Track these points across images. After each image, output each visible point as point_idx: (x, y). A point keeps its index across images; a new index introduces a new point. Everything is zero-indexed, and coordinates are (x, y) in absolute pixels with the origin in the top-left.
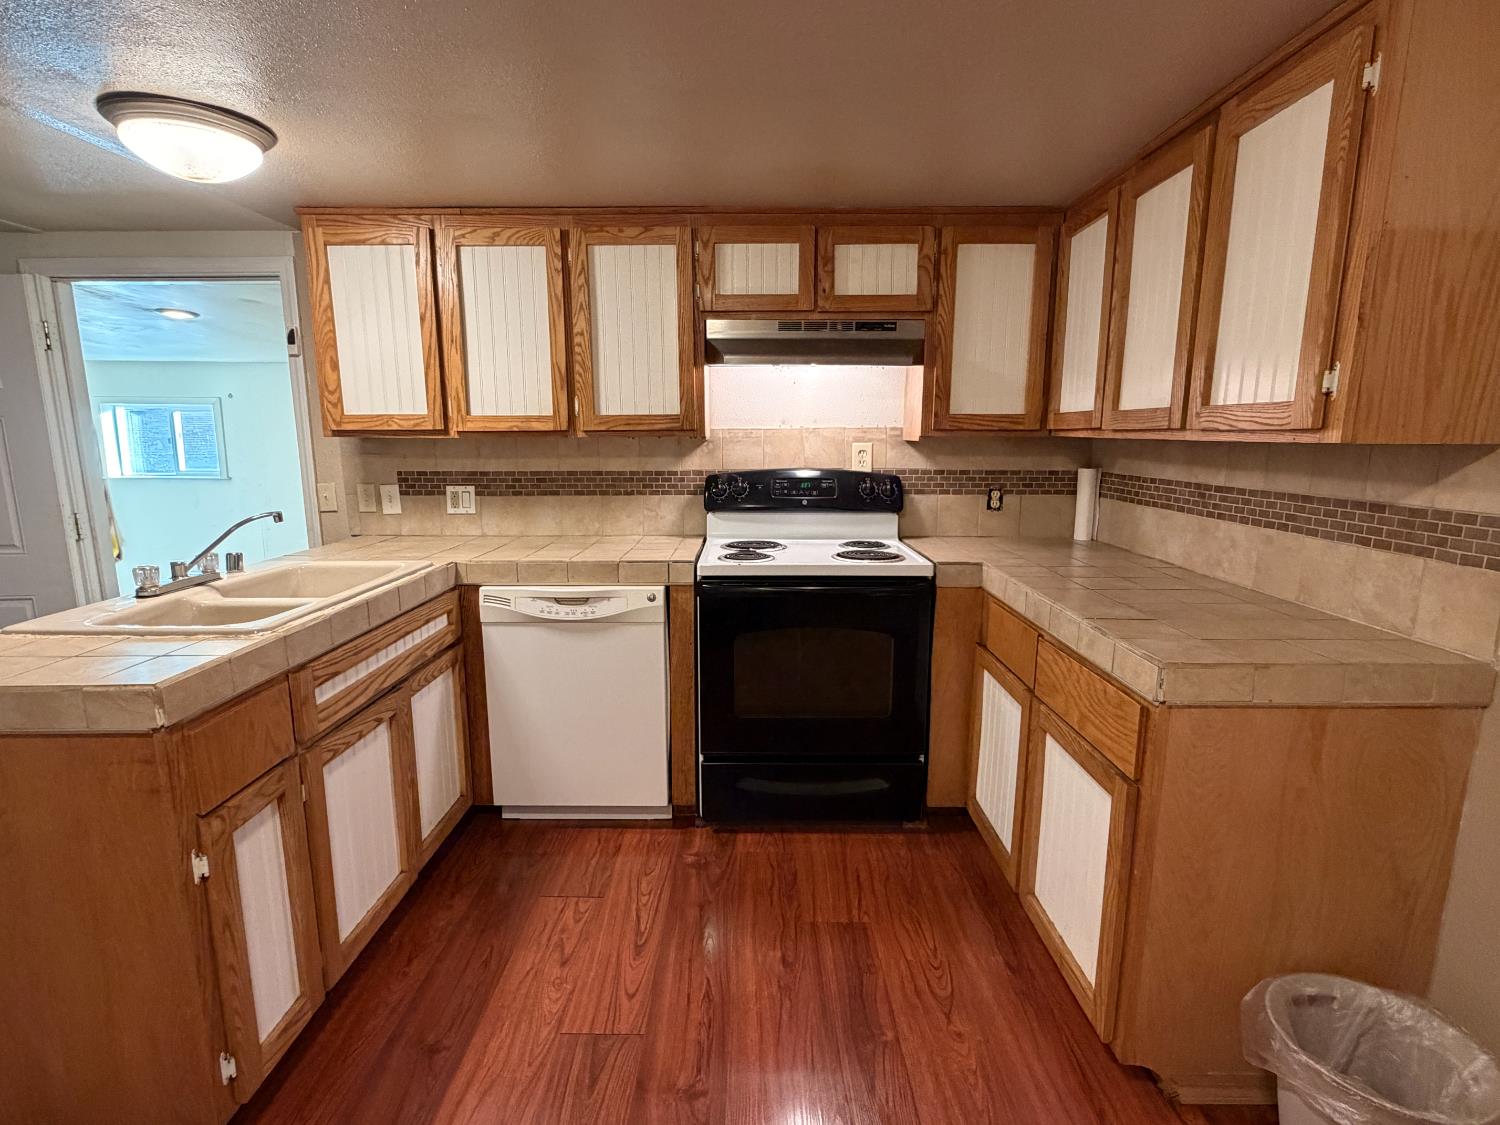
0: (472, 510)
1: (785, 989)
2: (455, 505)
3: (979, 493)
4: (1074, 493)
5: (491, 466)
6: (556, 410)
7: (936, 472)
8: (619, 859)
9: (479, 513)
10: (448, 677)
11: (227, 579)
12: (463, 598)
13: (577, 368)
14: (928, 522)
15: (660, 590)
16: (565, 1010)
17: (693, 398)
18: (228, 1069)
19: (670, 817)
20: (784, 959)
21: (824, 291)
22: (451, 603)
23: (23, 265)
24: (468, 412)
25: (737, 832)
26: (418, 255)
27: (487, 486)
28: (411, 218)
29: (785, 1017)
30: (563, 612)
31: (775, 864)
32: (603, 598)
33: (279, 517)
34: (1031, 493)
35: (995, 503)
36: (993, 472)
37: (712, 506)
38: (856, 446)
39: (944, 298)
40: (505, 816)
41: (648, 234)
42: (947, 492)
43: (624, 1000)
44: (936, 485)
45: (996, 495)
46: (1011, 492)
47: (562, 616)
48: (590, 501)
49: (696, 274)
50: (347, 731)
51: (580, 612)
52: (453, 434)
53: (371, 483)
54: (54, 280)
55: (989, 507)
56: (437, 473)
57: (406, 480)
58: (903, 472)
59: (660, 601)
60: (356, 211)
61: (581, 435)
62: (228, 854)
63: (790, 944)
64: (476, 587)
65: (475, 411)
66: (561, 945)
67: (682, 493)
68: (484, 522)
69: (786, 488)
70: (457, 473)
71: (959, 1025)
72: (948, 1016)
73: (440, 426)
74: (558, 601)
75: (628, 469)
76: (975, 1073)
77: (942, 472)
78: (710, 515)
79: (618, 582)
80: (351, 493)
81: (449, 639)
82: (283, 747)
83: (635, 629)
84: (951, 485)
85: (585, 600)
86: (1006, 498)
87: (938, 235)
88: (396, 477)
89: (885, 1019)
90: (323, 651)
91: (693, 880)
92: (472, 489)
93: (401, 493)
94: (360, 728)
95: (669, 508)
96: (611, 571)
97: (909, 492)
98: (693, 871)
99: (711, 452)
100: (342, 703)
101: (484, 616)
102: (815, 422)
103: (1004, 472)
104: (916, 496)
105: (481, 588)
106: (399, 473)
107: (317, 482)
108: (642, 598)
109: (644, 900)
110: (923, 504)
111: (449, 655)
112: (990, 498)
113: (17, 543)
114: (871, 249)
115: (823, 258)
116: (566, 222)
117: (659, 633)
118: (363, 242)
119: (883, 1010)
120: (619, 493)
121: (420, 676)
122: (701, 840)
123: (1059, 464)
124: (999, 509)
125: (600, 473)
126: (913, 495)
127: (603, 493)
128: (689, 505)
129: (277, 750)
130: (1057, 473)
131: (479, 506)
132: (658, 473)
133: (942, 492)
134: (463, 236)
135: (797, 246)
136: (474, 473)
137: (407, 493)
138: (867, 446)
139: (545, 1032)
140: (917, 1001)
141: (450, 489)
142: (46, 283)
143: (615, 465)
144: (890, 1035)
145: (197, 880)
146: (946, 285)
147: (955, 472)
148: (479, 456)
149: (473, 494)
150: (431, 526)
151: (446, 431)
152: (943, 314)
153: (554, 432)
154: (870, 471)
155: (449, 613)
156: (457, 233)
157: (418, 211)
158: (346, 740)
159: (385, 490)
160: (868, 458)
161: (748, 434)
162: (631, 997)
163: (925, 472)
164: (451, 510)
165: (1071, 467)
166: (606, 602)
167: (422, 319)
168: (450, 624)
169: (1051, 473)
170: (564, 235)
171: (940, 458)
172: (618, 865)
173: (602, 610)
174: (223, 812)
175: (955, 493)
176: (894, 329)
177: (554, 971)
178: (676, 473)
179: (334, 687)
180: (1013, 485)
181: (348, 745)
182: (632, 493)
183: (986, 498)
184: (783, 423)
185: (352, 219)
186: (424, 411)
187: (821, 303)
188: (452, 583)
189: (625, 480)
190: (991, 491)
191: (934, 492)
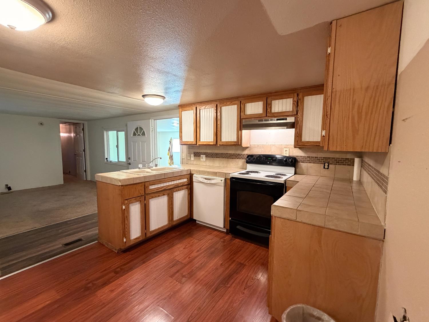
0: (205, 160)
1: (217, 269)
2: (202, 159)
3: (321, 163)
4: (354, 165)
5: (209, 151)
6: (214, 140)
7: (307, 157)
8: (209, 236)
9: (206, 161)
10: (186, 191)
11: (154, 168)
12: (191, 176)
13: (218, 132)
14: (305, 171)
15: (223, 179)
16: (177, 255)
17: (239, 138)
18: (125, 240)
19: (226, 231)
20: (222, 264)
21: (268, 112)
22: (188, 176)
23: (151, 118)
24: (200, 141)
25: (236, 238)
26: (194, 112)
27: (208, 155)
28: (194, 105)
29: (211, 273)
30: (206, 181)
31: (238, 247)
32: (213, 179)
33: (161, 158)
34: (339, 164)
35: (326, 167)
36: (326, 158)
37: (248, 162)
38: (285, 149)
39: (300, 111)
40: (197, 222)
41: (231, 103)
42: (311, 163)
43: (188, 258)
44: (307, 161)
45: (327, 164)
46: (332, 164)
47: (205, 182)
48: (225, 160)
49: (241, 110)
50: (156, 194)
51: (209, 182)
52: (198, 145)
53: (190, 153)
54: (154, 120)
55: (324, 168)
56: (200, 152)
57: (195, 154)
58: (298, 156)
59: (223, 181)
60: (186, 105)
61: (219, 145)
62: (128, 207)
63: (226, 262)
64: (193, 174)
65: (201, 140)
66: (186, 246)
67: (243, 159)
68: (207, 162)
69: (264, 159)
70: (203, 153)
71: (245, 291)
72: (245, 289)
73: (195, 143)
74: (206, 179)
75: (233, 153)
76: (239, 301)
77: (309, 157)
78: (248, 164)
79: (216, 176)
80: (187, 156)
81: (186, 183)
82: (142, 193)
83: (218, 186)
84: (312, 161)
85: (210, 179)
86: (330, 166)
87: (298, 95)
88: (193, 153)
89: (230, 283)
90: (152, 180)
91: (219, 244)
92: (205, 156)
93: (194, 156)
94: (159, 194)
95: (241, 162)
96: (215, 174)
97: (300, 162)
98: (220, 242)
99: (250, 150)
100: (155, 189)
101: (194, 180)
102: (274, 143)
103: (329, 158)
104: (301, 163)
105: (194, 175)
106: (194, 152)
107: (182, 153)
108: (220, 180)
109: (207, 244)
110: (303, 165)
111: (186, 186)
112: (325, 165)
113: (146, 161)
114: (281, 101)
115: (268, 104)
116: (218, 103)
117: (223, 188)
118: (186, 110)
119: (233, 280)
120: (231, 158)
121: (177, 189)
122: (228, 237)
123: (349, 156)
124: (328, 168)
125: (227, 154)
126: (300, 163)
127: (228, 158)
128: (244, 162)
129: (141, 193)
130: (348, 159)
131: (206, 159)
132: (239, 154)
133: (309, 163)
134: (201, 108)
135: (262, 102)
136: (205, 153)
137: (195, 156)
138: (288, 149)
139: (172, 257)
140: (241, 283)
141: (201, 156)
142: (153, 120)
143: (230, 152)
144: (229, 285)
145: (123, 209)
146: (300, 107)
147: (313, 157)
148: (206, 149)
149: (205, 157)
150: (198, 163)
151: (196, 144)
152: (299, 115)
153: (213, 145)
154: (288, 156)
155: (187, 178)
156: (200, 107)
157: (194, 104)
158: (156, 196)
159: (191, 155)
160: (288, 152)
161: (258, 146)
162: (189, 258)
163: (304, 157)
164: (201, 160)
165: (352, 157)
166: (213, 180)
167: (194, 123)
168: (187, 181)
169: (346, 159)
170: (217, 105)
171: (308, 153)
172: (208, 237)
173: (213, 182)
174: (128, 200)
175: (313, 163)
176: (286, 120)
177: (182, 249)
178: (242, 154)
179: (155, 186)
180: (332, 162)
181: (156, 197)
182: (233, 158)
183: (323, 165)
184: (267, 143)
185: (186, 107)
186: (193, 140)
187: (267, 115)
188: (189, 173)
189: (232, 155)
190: (325, 163)
191: (307, 163)
